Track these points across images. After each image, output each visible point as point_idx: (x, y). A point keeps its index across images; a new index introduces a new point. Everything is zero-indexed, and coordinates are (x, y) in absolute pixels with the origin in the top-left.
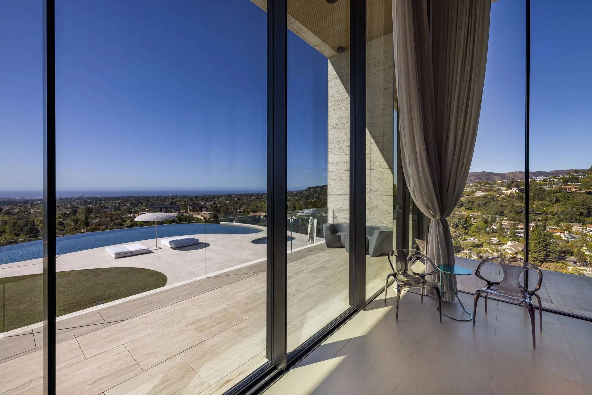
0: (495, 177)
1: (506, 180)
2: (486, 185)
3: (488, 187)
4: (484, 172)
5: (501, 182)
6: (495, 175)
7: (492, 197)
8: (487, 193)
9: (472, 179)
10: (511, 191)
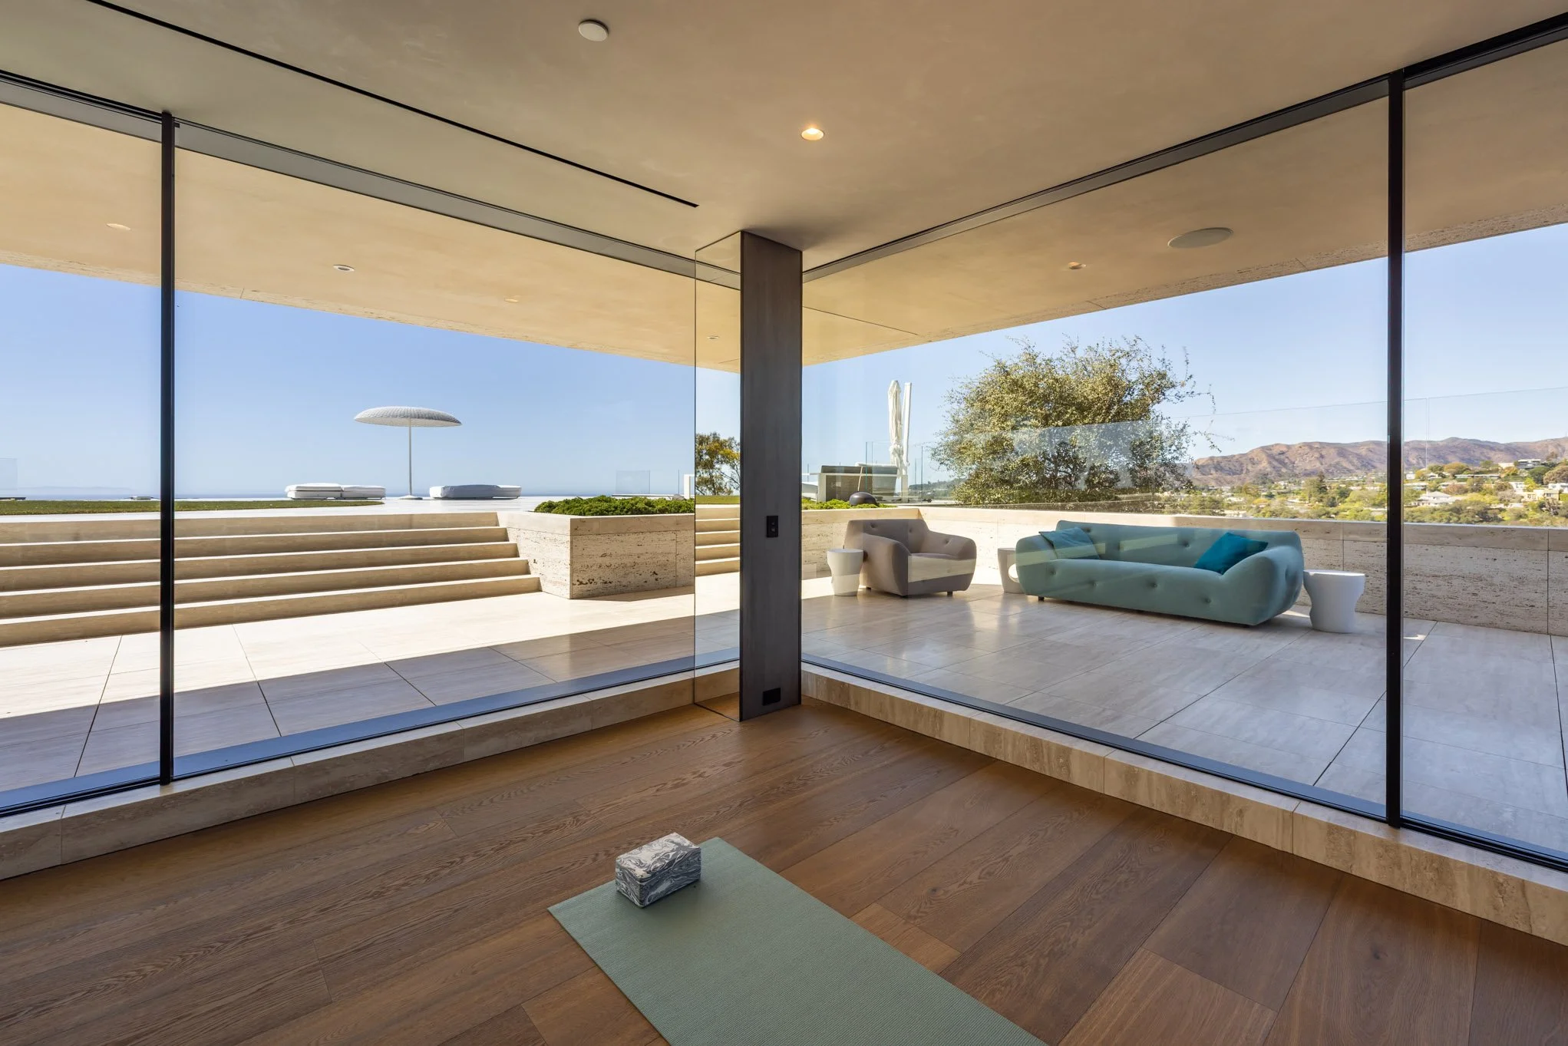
0: (1492, 454)
1: (1530, 461)
2: (1459, 476)
3: (1465, 480)
4: (1455, 439)
5: (1511, 465)
6: (1492, 449)
7: (1478, 508)
8: (1460, 498)
9: (1414, 462)
10: (1546, 490)
